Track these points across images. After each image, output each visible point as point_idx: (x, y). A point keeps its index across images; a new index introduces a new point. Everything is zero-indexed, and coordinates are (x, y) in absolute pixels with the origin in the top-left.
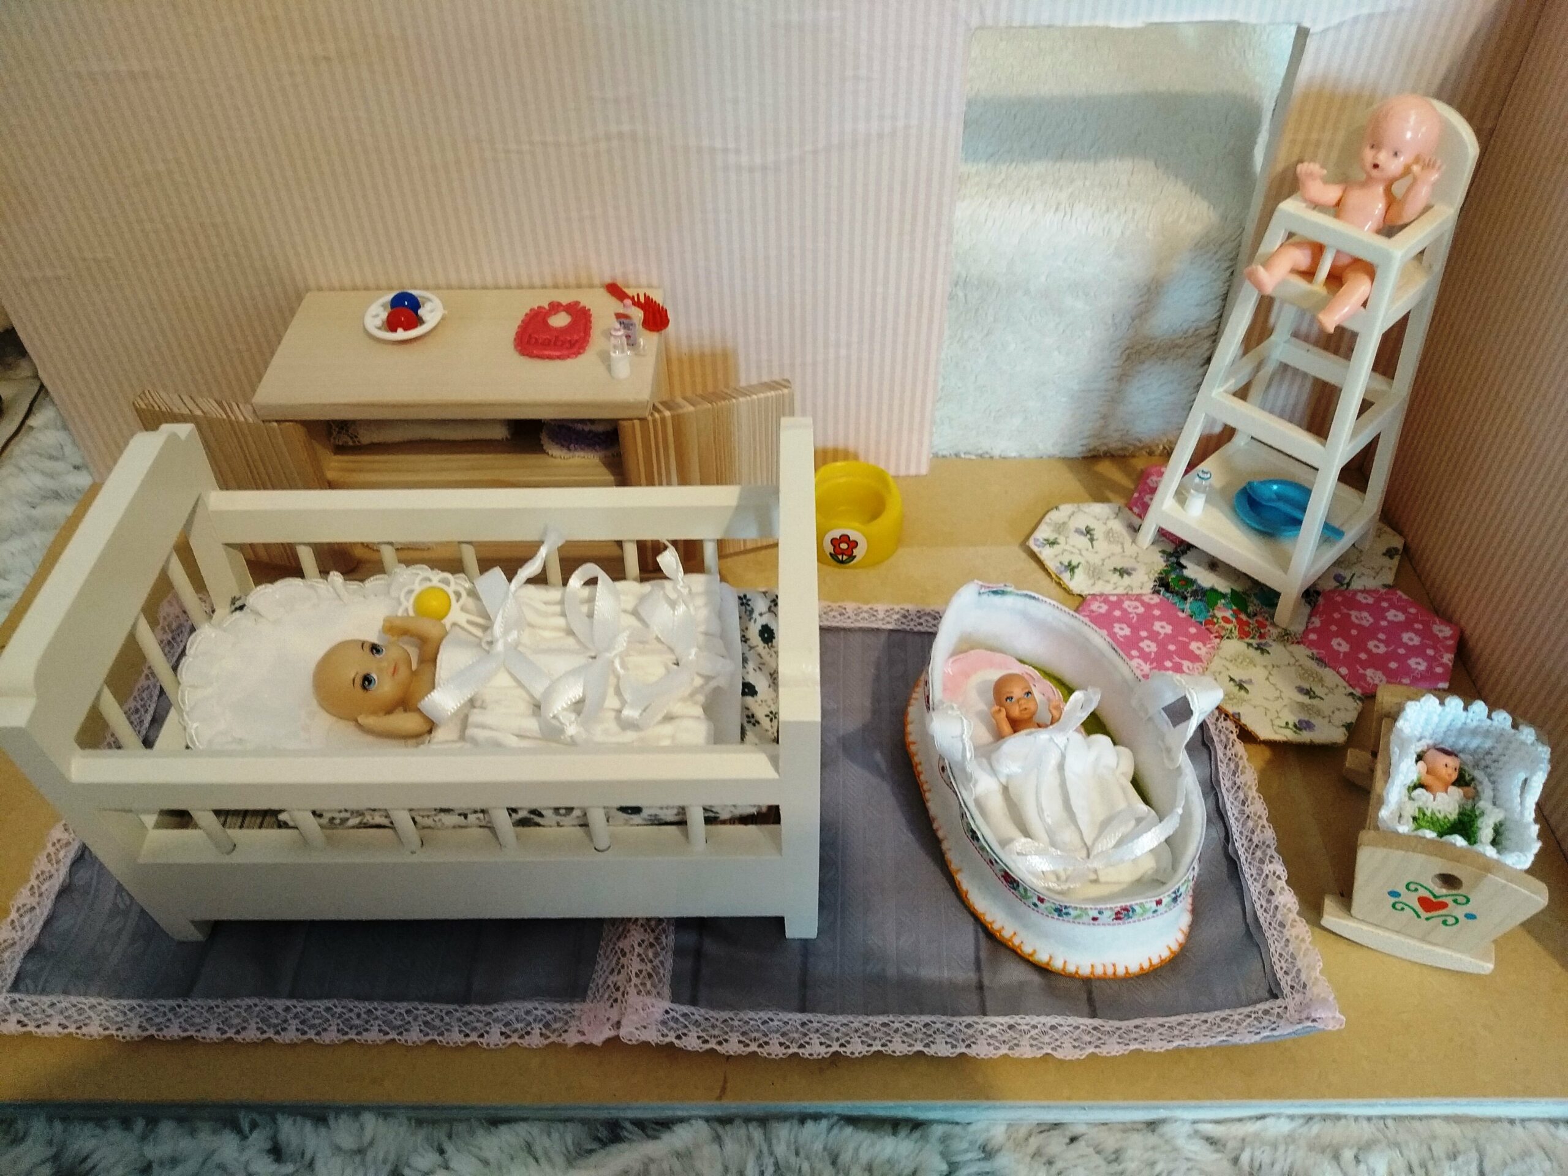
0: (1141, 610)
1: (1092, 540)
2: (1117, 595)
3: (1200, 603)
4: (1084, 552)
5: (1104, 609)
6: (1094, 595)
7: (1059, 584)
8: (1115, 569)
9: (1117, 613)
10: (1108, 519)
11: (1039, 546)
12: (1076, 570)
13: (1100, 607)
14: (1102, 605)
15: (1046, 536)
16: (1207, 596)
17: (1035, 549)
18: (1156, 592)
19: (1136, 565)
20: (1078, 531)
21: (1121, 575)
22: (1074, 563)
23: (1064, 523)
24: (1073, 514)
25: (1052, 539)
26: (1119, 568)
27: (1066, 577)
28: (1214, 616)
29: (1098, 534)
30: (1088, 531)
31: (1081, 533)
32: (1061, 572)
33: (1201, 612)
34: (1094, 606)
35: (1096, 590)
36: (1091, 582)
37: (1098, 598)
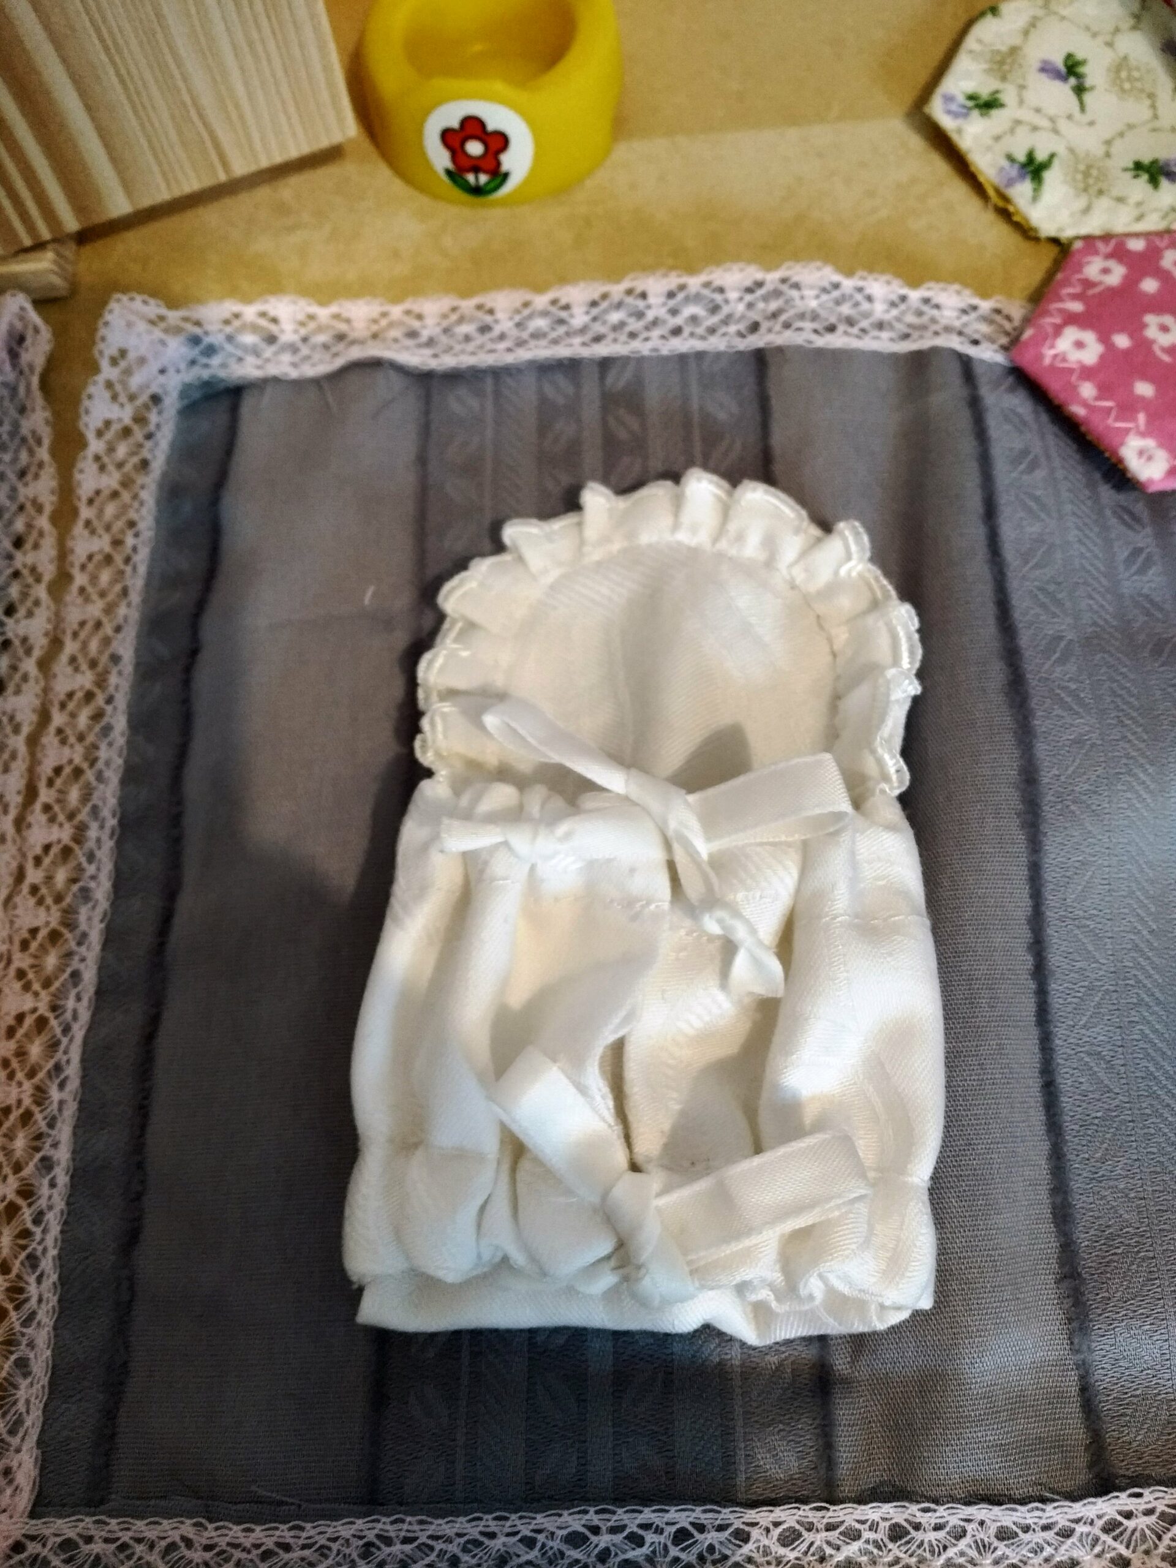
1: (1080, 90)
2: (1147, 235)
4: (1063, 125)
5: (1117, 275)
6: (1089, 239)
7: (1005, 213)
8: (1138, 166)
9: (1150, 285)
11: (956, 115)
12: (1048, 176)
13: (1106, 271)
14: (1112, 264)
15: (970, 86)
17: (947, 122)
20: (1047, 69)
21: (1154, 182)
22: (1041, 156)
23: (1014, 51)
24: (1032, 24)
25: (985, 93)
26: (1146, 159)
27: (1021, 193)
29: (1095, 74)
30: (1072, 69)
31: (1055, 74)
32: (1011, 182)
34: (1093, 268)
36: (1081, 203)
37: (1100, 246)
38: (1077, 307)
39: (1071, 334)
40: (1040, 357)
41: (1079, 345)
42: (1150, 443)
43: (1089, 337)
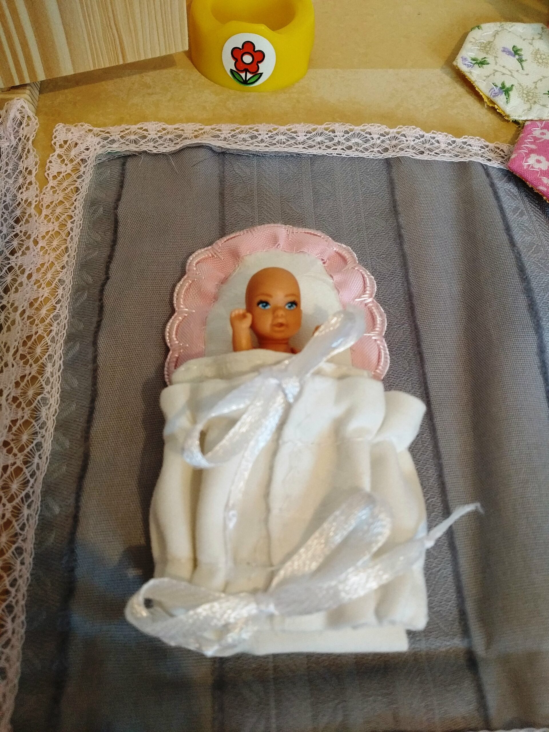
1: (520, 61)
4: (515, 74)
6: (533, 121)
7: (493, 110)
10: (533, 39)
11: (468, 66)
12: (510, 92)
13: (543, 134)
14: (545, 131)
15: (473, 55)
17: (464, 68)
20: (504, 50)
22: (508, 85)
23: (489, 43)
24: (497, 33)
25: (480, 58)
27: (500, 101)
29: (526, 54)
30: (516, 52)
31: (509, 53)
32: (496, 95)
34: (537, 132)
35: (533, 116)
36: (527, 106)
37: (538, 124)
38: (534, 147)
39: (534, 157)
40: (522, 166)
41: (538, 161)
43: (542, 158)
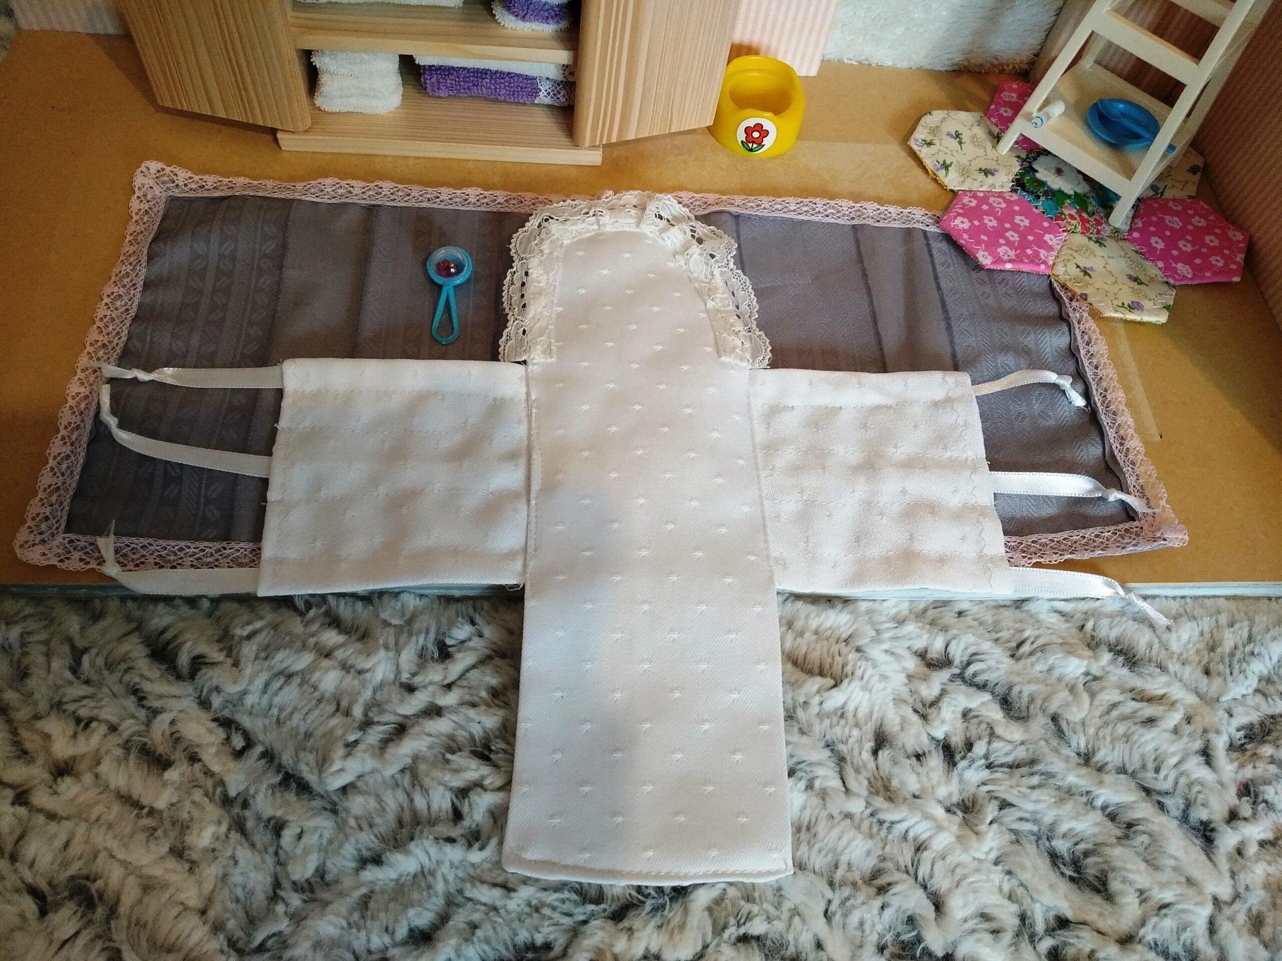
0: (1004, 205)
1: (961, 143)
2: (984, 192)
3: (1050, 202)
4: (955, 153)
5: (974, 203)
7: (935, 181)
8: (980, 170)
9: (985, 207)
10: (972, 125)
11: (919, 146)
12: (950, 169)
13: (970, 201)
14: (972, 199)
15: (923, 137)
16: (1057, 196)
17: (915, 148)
18: (1013, 190)
19: (997, 167)
20: (948, 134)
21: (986, 175)
22: (947, 162)
23: (937, 127)
24: (943, 119)
25: (928, 140)
26: (983, 168)
27: (942, 174)
28: (1062, 213)
29: (965, 138)
30: (957, 135)
31: (952, 137)
32: (937, 170)
33: (1051, 209)
34: (966, 200)
35: (965, 187)
36: (961, 179)
37: (968, 193)
38: (961, 211)
39: (959, 219)
40: (950, 225)
41: (962, 222)
42: (986, 253)
43: (966, 220)
